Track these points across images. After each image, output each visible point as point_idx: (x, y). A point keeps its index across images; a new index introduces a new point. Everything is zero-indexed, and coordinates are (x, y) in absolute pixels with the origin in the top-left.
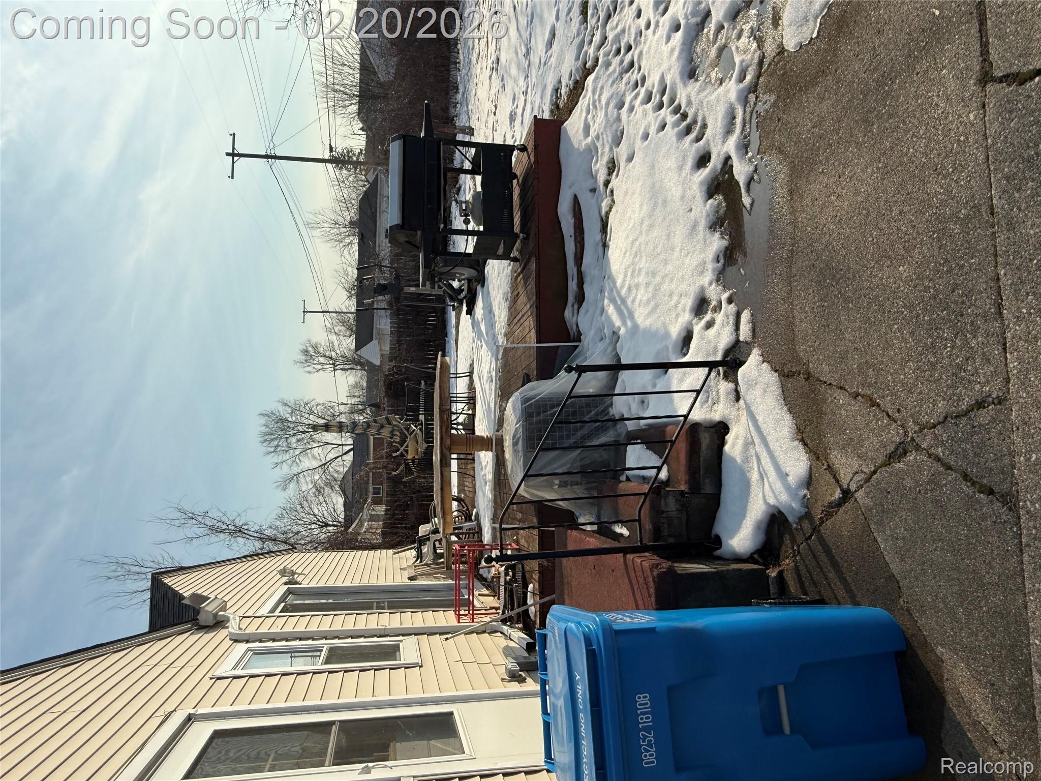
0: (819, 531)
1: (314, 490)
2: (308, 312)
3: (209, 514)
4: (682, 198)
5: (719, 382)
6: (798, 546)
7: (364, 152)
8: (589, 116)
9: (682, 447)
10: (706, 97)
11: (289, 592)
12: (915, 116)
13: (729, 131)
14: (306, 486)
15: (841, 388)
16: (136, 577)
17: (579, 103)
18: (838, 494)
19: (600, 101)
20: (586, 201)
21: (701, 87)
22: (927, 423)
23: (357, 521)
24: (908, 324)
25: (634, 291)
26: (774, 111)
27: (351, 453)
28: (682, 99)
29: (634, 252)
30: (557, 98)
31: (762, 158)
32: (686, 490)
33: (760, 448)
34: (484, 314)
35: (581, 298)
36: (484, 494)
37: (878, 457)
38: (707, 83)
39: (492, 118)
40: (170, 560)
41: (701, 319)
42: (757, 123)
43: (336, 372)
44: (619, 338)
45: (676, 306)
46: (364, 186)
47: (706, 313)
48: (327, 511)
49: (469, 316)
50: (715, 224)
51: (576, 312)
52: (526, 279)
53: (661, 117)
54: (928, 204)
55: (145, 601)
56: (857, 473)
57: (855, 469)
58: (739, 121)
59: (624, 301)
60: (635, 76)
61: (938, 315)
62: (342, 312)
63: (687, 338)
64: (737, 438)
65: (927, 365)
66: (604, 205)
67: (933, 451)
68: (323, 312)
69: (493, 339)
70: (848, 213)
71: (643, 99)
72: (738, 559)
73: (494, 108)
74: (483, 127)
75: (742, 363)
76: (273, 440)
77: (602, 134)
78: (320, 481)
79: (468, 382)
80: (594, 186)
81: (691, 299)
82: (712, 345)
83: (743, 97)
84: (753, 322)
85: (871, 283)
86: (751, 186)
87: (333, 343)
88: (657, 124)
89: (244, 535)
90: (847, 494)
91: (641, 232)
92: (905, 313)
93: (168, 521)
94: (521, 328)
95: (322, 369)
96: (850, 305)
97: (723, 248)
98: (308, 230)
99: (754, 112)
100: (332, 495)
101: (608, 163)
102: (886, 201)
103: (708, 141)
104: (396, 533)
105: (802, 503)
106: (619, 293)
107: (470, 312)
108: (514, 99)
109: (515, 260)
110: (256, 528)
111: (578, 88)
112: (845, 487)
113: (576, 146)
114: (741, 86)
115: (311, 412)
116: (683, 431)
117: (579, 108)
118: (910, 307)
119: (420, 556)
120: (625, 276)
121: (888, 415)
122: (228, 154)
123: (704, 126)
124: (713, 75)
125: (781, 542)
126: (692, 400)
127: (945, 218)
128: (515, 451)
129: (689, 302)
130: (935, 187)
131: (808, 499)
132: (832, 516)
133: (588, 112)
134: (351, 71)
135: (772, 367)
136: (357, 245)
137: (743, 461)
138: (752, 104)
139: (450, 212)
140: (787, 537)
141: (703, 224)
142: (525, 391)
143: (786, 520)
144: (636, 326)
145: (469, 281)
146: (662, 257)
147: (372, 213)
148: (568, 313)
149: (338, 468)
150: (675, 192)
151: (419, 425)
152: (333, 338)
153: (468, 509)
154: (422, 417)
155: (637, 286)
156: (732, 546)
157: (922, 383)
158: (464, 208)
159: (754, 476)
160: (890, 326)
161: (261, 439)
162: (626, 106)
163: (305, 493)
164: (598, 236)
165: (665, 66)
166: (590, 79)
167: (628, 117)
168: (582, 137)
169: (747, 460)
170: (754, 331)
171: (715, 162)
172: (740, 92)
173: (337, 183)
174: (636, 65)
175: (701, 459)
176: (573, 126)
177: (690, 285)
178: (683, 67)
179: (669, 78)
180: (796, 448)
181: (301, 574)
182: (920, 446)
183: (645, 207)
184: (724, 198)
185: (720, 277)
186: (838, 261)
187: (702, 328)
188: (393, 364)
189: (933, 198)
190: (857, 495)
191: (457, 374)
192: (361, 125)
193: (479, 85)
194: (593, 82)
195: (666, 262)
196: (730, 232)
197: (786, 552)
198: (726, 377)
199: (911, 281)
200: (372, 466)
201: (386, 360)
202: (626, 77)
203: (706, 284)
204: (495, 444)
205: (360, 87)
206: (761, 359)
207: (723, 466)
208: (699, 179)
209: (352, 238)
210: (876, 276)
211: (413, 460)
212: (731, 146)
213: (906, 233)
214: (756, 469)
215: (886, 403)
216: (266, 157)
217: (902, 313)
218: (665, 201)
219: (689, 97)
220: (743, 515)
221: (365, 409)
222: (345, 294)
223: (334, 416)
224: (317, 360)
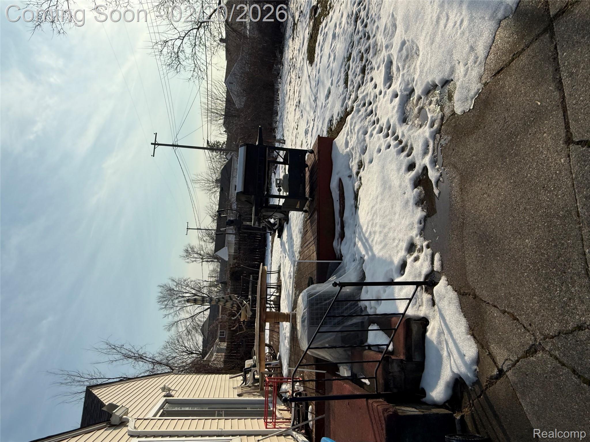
0: (485, 393)
1: (186, 331)
2: (189, 229)
3: (124, 347)
4: (400, 186)
5: (422, 293)
6: (473, 401)
7: (226, 143)
8: (348, 137)
9: (401, 332)
10: (412, 133)
11: (166, 402)
12: (530, 156)
13: (425, 153)
14: (182, 328)
15: (495, 306)
16: (78, 384)
17: (343, 129)
18: (495, 372)
19: (354, 130)
20: (346, 182)
21: (409, 127)
22: (548, 335)
23: (209, 353)
24: (533, 273)
25: (373, 235)
26: (450, 145)
27: (209, 310)
28: (399, 132)
29: (373, 213)
30: (331, 125)
31: (444, 169)
32: (404, 359)
33: (447, 336)
34: (287, 239)
35: (342, 236)
36: (284, 345)
37: (519, 352)
38: (413, 125)
39: (295, 131)
40: (99, 374)
41: (411, 255)
42: (441, 150)
43: (203, 262)
44: (364, 261)
45: (397, 246)
46: (225, 161)
47: (414, 252)
48: (193, 345)
49: (279, 239)
50: (419, 202)
51: (340, 243)
52: (312, 223)
53: (388, 141)
54: (541, 206)
55: (81, 399)
56: (507, 360)
57: (506, 357)
58: (431, 148)
59: (367, 240)
60: (373, 118)
61: (551, 271)
62: (208, 230)
63: (403, 265)
64: (434, 328)
65: (546, 299)
66: (356, 185)
67: (553, 352)
68: (198, 229)
69: (292, 254)
70: (494, 205)
71: (377, 131)
72: (436, 405)
73: (297, 126)
74: (290, 135)
75: (436, 284)
76: (165, 301)
77: (355, 147)
78: (189, 326)
79: (277, 276)
80: (351, 174)
81: (406, 243)
82: (418, 271)
83: (433, 136)
84: (442, 260)
85: (510, 247)
86: (439, 184)
87: (202, 246)
88: (386, 145)
89: (143, 360)
90: (501, 372)
91: (377, 202)
92: (531, 267)
93: (100, 350)
94: (308, 250)
95: (195, 261)
96: (498, 258)
97: (423, 217)
98: (193, 184)
99: (439, 144)
100: (197, 335)
101: (358, 162)
102: (516, 201)
103: (414, 157)
104: (232, 362)
105: (474, 374)
106: (364, 235)
107: (280, 236)
108: (308, 123)
109: (305, 211)
110: (151, 356)
111: (342, 121)
112: (500, 367)
113: (341, 152)
114: (432, 129)
115: (187, 286)
116: (402, 322)
117: (343, 132)
118: (534, 264)
119: (245, 380)
120: (368, 226)
121: (524, 326)
122: (152, 144)
123: (412, 149)
124: (416, 122)
125: (462, 397)
126: (407, 304)
127: (551, 215)
128: (303, 326)
129: (404, 245)
130: (544, 197)
131: (478, 372)
132: (493, 385)
133: (348, 135)
134: (221, 102)
135: (453, 288)
136: (219, 192)
137: (438, 344)
138: (438, 139)
139: (271, 178)
140: (465, 394)
141: (411, 202)
142: (311, 290)
143: (465, 383)
144: (374, 255)
145: (280, 219)
146: (388, 217)
147: (228, 178)
148: (335, 243)
149: (200, 319)
150: (395, 182)
151: (248, 301)
152: (202, 243)
153: (274, 352)
154: (250, 297)
155: (375, 233)
156: (431, 396)
157: (544, 310)
158: (278, 182)
159: (445, 354)
160: (522, 273)
161: (158, 300)
162: (369, 134)
163: (181, 333)
164: (353, 202)
165: (390, 115)
166: (349, 117)
167: (370, 139)
168: (344, 148)
169: (440, 342)
170: (442, 265)
171: (418, 168)
172: (431, 133)
173: (210, 159)
174: (374, 113)
175: (413, 340)
176: (340, 141)
177: (405, 235)
178: (400, 116)
179: (392, 122)
180: (469, 339)
181: (174, 390)
182: (545, 349)
183: (379, 189)
184: (423, 189)
185: (422, 232)
186: (490, 231)
187: (412, 261)
188: (235, 261)
189: (543, 203)
190: (508, 373)
191: (271, 271)
192: (225, 130)
193: (289, 113)
194: (350, 119)
195: (391, 221)
196: (427, 208)
197: (466, 403)
198: (426, 291)
199: (533, 248)
200: (220, 320)
201: (232, 259)
202: (369, 118)
203: (414, 236)
204: (291, 318)
205: (225, 110)
206: (447, 282)
207: (426, 345)
208: (409, 177)
209: (216, 189)
210: (512, 243)
211: (244, 322)
212: (427, 161)
213: (529, 221)
214: (445, 349)
215: (522, 318)
216: (173, 145)
217: (529, 267)
218: (390, 187)
219: (403, 132)
220: (438, 377)
221: (218, 284)
222: (210, 219)
223: (200, 288)
224: (193, 255)
